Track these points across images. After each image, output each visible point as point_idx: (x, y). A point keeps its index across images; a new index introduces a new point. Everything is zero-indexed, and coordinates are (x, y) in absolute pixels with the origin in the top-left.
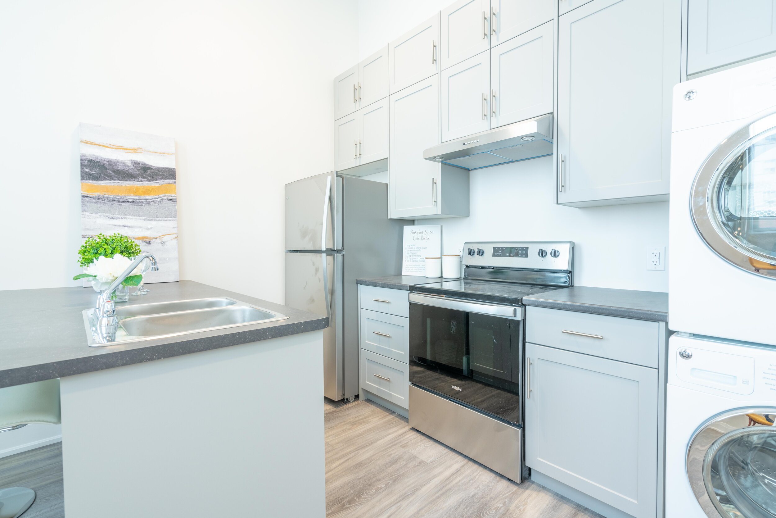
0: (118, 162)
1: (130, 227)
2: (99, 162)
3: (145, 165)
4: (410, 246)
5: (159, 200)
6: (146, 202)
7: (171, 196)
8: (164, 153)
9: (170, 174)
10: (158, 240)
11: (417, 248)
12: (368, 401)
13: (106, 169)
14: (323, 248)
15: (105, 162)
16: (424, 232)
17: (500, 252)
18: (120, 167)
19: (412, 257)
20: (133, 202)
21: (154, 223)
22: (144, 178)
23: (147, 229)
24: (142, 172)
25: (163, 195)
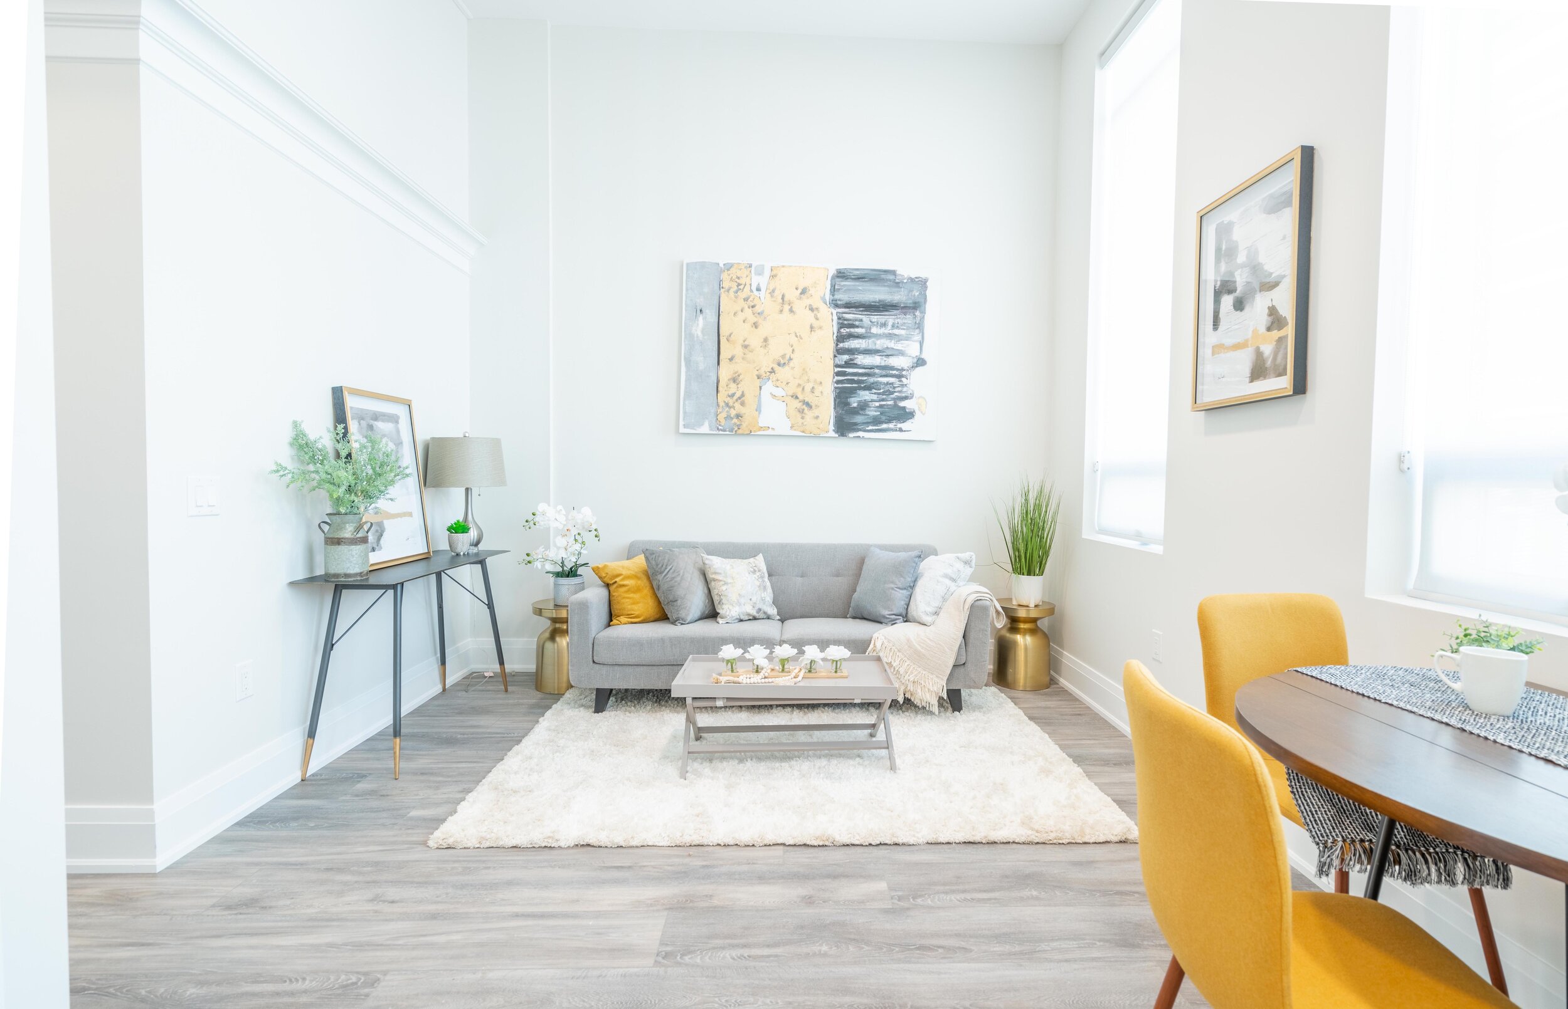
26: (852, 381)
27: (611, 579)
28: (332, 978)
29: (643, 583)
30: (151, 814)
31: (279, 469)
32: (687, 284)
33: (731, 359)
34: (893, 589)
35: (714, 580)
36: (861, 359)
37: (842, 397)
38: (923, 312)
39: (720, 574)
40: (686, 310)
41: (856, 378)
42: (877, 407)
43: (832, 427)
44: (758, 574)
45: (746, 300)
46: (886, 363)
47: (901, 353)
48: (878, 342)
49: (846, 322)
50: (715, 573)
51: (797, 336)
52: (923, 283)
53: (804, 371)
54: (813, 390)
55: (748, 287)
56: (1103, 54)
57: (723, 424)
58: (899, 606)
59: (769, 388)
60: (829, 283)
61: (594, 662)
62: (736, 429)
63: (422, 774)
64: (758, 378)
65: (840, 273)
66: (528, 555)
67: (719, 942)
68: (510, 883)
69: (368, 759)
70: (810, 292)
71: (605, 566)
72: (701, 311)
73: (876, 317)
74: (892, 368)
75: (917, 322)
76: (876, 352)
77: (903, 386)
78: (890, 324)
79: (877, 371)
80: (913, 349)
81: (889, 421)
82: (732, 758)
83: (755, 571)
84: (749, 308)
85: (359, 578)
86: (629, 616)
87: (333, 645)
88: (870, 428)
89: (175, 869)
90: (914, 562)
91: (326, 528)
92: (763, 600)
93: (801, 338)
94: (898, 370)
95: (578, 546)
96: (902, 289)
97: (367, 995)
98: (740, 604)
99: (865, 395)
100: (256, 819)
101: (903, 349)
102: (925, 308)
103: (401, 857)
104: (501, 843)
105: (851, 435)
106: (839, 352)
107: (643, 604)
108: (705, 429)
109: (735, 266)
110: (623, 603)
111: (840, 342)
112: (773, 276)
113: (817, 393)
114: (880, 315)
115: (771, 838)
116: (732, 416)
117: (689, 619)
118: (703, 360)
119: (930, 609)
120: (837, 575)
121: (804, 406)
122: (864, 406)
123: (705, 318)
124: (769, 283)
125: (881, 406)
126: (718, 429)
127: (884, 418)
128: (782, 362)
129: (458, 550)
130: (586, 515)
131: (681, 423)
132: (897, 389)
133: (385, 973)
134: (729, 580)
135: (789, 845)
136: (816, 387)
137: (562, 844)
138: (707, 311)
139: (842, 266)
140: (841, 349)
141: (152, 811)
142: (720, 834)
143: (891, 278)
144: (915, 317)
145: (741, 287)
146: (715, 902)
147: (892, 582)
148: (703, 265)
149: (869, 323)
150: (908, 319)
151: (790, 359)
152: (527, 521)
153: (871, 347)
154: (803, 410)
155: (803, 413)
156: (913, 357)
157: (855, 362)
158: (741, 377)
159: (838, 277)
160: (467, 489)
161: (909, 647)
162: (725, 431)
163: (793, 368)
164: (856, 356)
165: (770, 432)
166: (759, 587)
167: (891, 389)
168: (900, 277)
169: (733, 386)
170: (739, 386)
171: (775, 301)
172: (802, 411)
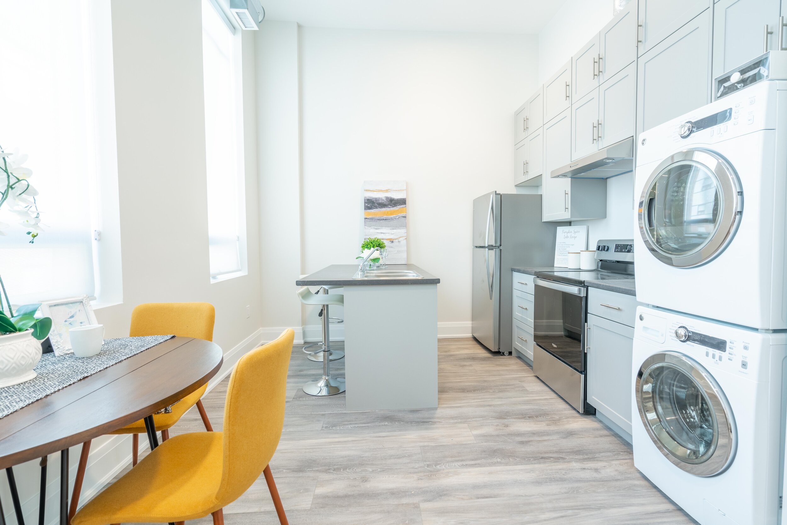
0: (379, 199)
1: (384, 233)
2: (371, 200)
3: (392, 198)
4: (561, 243)
5: (397, 217)
6: (391, 219)
7: (404, 214)
8: (401, 190)
9: (403, 202)
10: (397, 240)
11: (566, 245)
12: (519, 358)
13: (374, 203)
14: (486, 245)
15: (374, 200)
16: (573, 232)
17: (619, 248)
18: (380, 201)
19: (562, 252)
20: (386, 220)
21: (395, 231)
22: (391, 205)
23: (392, 234)
24: (390, 202)
25: (400, 214)
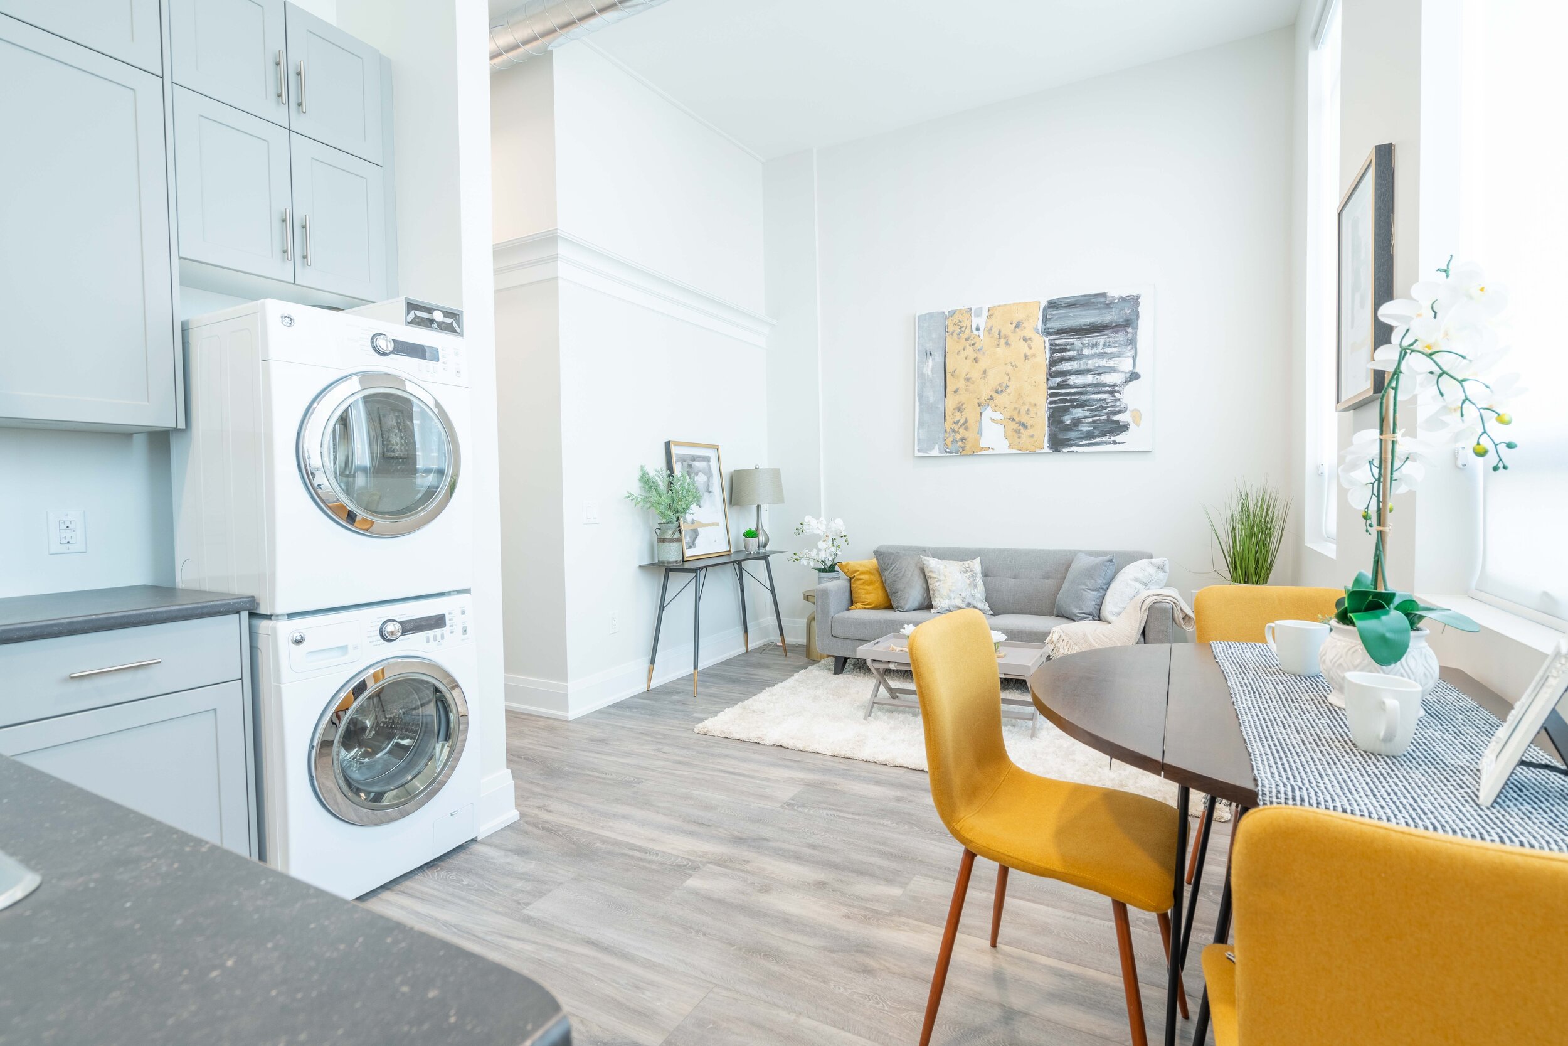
26: (1065, 401)
27: (852, 574)
28: (623, 776)
29: (875, 578)
30: (566, 688)
31: (630, 495)
32: (918, 333)
33: (955, 392)
34: (1084, 590)
35: (931, 577)
36: (1073, 380)
37: (1055, 417)
38: (1136, 328)
39: (935, 572)
40: (918, 355)
41: (1068, 398)
42: (1090, 422)
43: (1046, 444)
44: (969, 574)
45: (967, 339)
46: (1099, 381)
47: (1113, 370)
48: (1090, 362)
49: (1057, 348)
50: (931, 572)
51: (1012, 366)
52: (1134, 301)
53: (1020, 396)
54: (1028, 412)
55: (969, 328)
56: (1315, 34)
57: (949, 447)
58: (1090, 606)
59: (988, 413)
60: (1041, 314)
61: (832, 635)
62: (961, 450)
63: (710, 696)
64: (979, 406)
65: (1051, 303)
66: (795, 554)
67: (825, 806)
68: (727, 756)
69: (685, 685)
70: (1023, 325)
71: (848, 564)
72: (930, 353)
73: (1087, 339)
74: (1105, 385)
75: (1130, 338)
76: (1088, 371)
77: (1116, 400)
78: (1102, 344)
79: (1089, 389)
80: (1126, 365)
81: (1103, 435)
82: (909, 712)
83: (967, 571)
84: (970, 346)
85: (675, 565)
86: (863, 603)
87: (664, 607)
88: (1084, 442)
89: (577, 721)
90: (1106, 566)
91: (658, 531)
92: (973, 596)
93: (1016, 367)
94: (1110, 386)
95: (833, 549)
96: (1113, 310)
97: (635, 786)
98: (950, 598)
99: (1078, 413)
100: (620, 705)
101: (1115, 366)
102: (1137, 323)
103: (678, 734)
104: (731, 736)
105: (1065, 450)
106: (1052, 375)
107: (872, 594)
108: (935, 452)
109: (957, 312)
110: (859, 593)
111: (1053, 367)
112: (990, 316)
113: (1032, 414)
114: (1091, 337)
115: (899, 762)
116: (957, 440)
117: (906, 608)
118: (933, 395)
119: (1116, 610)
120: (1047, 578)
121: (1020, 427)
122: (1077, 422)
123: (934, 360)
124: (986, 322)
125: (1094, 422)
126: (946, 451)
127: (1097, 432)
128: (1000, 389)
129: (750, 550)
130: (839, 524)
131: (916, 448)
132: (1110, 405)
133: (646, 780)
134: (942, 578)
135: (911, 769)
136: (1031, 409)
137: (766, 743)
138: (936, 353)
139: (1053, 297)
140: (1054, 372)
141: (567, 686)
142: (866, 754)
143: (1101, 301)
144: (1127, 333)
145: (963, 329)
146: (838, 788)
147: (1085, 584)
148: (931, 315)
149: (1081, 345)
150: (1121, 337)
151: (1007, 386)
152: (797, 529)
153: (1083, 367)
154: (1020, 430)
155: (1019, 433)
156: (1126, 373)
157: (1068, 383)
158: (964, 406)
159: (1049, 307)
160: (758, 506)
161: (1085, 641)
162: (952, 453)
163: (1009, 394)
164: (1068, 378)
165: (990, 452)
166: (970, 584)
167: (1103, 405)
168: (1111, 299)
169: (958, 414)
170: (963, 413)
171: (992, 337)
172: (1018, 432)
